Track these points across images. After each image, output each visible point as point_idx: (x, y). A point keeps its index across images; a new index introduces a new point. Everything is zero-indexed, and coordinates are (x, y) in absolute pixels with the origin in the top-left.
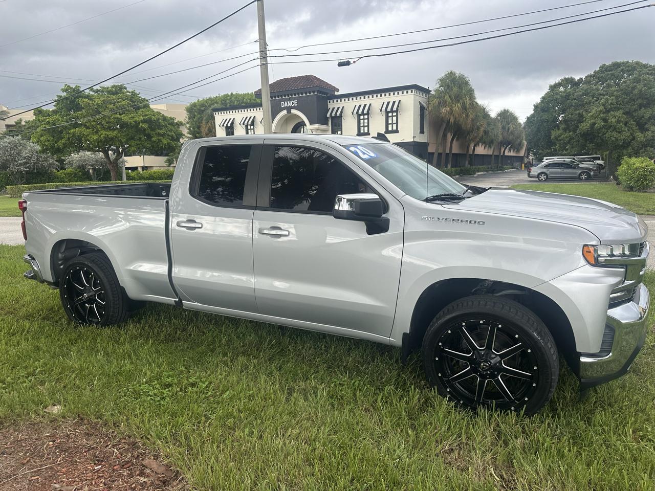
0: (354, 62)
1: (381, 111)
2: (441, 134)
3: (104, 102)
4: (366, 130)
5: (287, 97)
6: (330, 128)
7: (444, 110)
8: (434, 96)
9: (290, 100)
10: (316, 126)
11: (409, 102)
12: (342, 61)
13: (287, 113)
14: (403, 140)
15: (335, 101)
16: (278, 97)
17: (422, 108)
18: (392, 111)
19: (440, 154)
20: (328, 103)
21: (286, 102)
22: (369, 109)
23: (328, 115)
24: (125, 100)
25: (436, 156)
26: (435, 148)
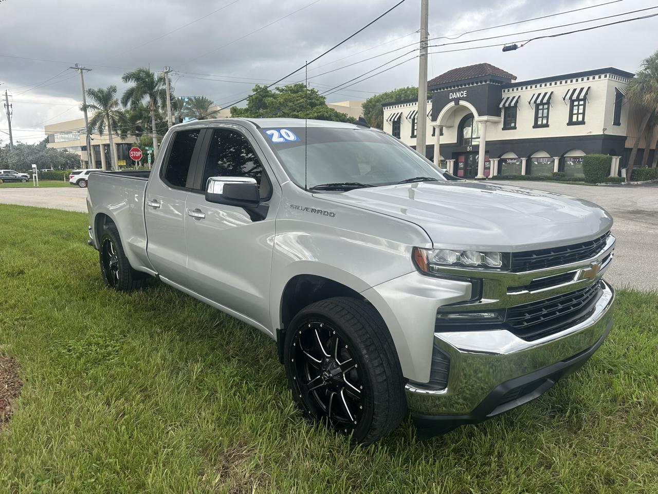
0: (522, 46)
1: (564, 99)
2: (644, 126)
3: (286, 100)
4: (545, 122)
5: (456, 88)
6: (503, 120)
7: (647, 97)
8: (636, 81)
9: (459, 90)
10: (485, 118)
11: (602, 88)
12: (507, 45)
13: (455, 104)
14: (590, 132)
15: (511, 90)
16: (447, 89)
17: (619, 96)
18: (578, 99)
19: (640, 151)
20: (503, 93)
21: (455, 93)
22: (550, 98)
23: (501, 106)
24: (303, 98)
25: (634, 153)
26: (634, 143)
